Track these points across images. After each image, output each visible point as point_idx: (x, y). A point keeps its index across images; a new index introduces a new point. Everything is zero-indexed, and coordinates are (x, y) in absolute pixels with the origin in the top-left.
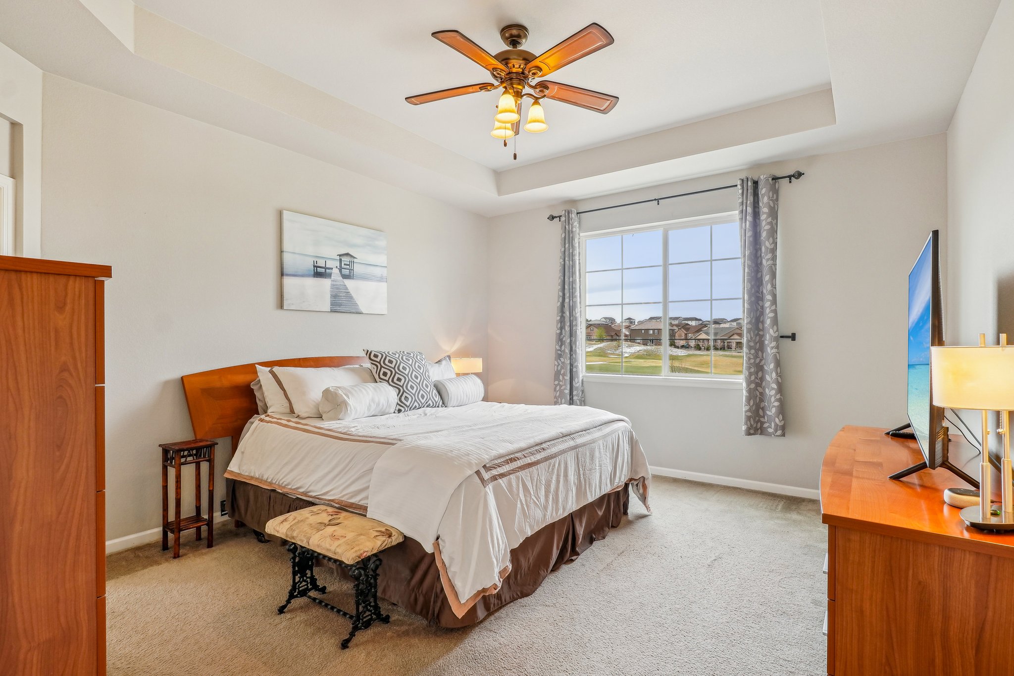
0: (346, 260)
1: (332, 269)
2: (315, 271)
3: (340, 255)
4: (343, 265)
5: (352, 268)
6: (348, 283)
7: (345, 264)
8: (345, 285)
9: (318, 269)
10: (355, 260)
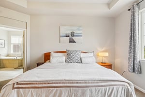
1: (69, 35)
2: (66, 36)
4: (72, 34)
8: (72, 38)
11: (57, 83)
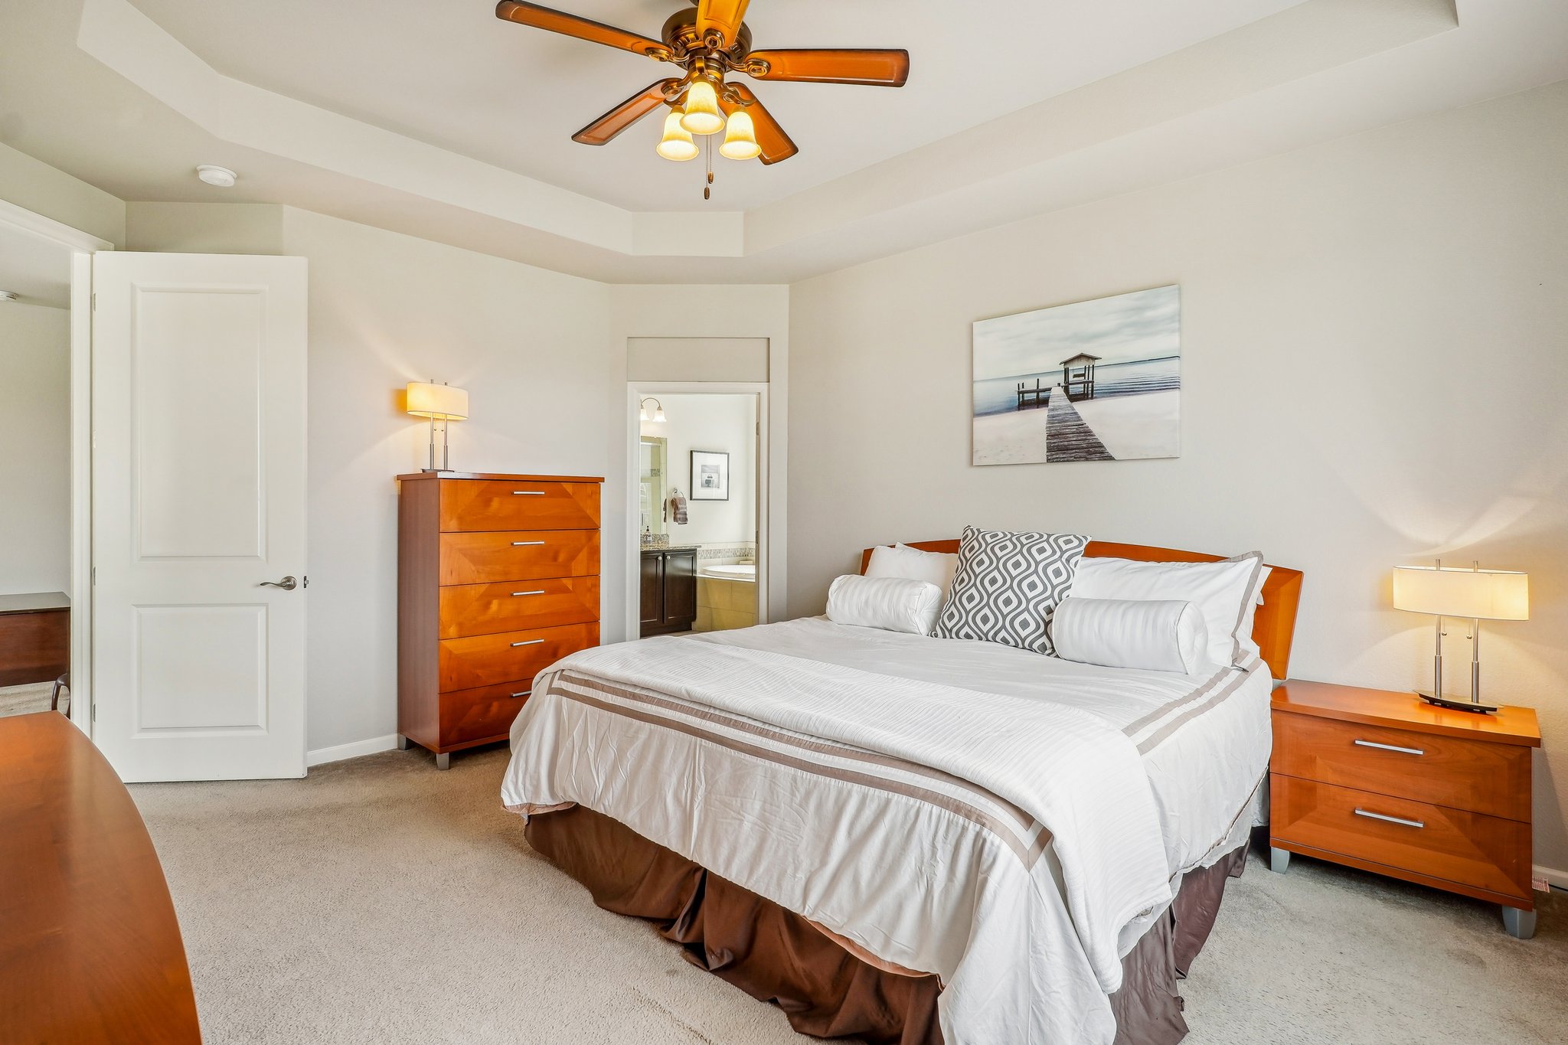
0: (1078, 367)
1: (1050, 389)
2: (1021, 400)
3: (1066, 363)
4: (1071, 379)
5: (1090, 379)
6: (1080, 407)
7: (1075, 376)
8: (1076, 413)
9: (1025, 395)
10: (1097, 363)
11: (660, 703)
